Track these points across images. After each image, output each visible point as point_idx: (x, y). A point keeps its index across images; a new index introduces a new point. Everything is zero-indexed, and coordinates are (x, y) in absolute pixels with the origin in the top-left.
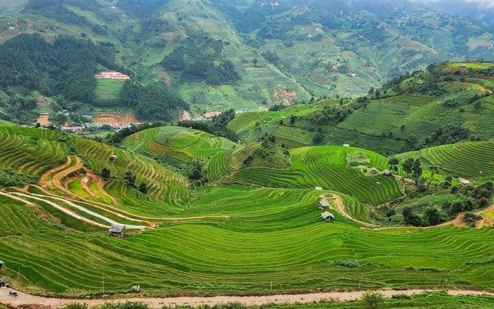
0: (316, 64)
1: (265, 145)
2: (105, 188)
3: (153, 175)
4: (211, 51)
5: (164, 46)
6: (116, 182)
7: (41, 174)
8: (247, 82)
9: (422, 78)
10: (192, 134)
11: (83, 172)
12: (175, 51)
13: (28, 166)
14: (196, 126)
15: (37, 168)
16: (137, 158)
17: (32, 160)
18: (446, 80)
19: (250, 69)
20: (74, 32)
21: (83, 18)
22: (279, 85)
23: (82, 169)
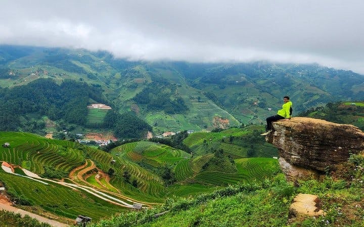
0: (242, 101)
1: (217, 155)
2: (110, 182)
3: (139, 174)
4: (168, 90)
5: (136, 87)
6: (117, 179)
7: (70, 171)
8: (192, 112)
9: (324, 112)
10: (160, 147)
11: (96, 171)
12: (144, 91)
13: (62, 166)
14: (162, 142)
15: (67, 167)
16: (127, 162)
17: (64, 161)
18: (342, 114)
19: (195, 104)
20: (75, 77)
21: (82, 68)
22: (216, 115)
23: (96, 169)
